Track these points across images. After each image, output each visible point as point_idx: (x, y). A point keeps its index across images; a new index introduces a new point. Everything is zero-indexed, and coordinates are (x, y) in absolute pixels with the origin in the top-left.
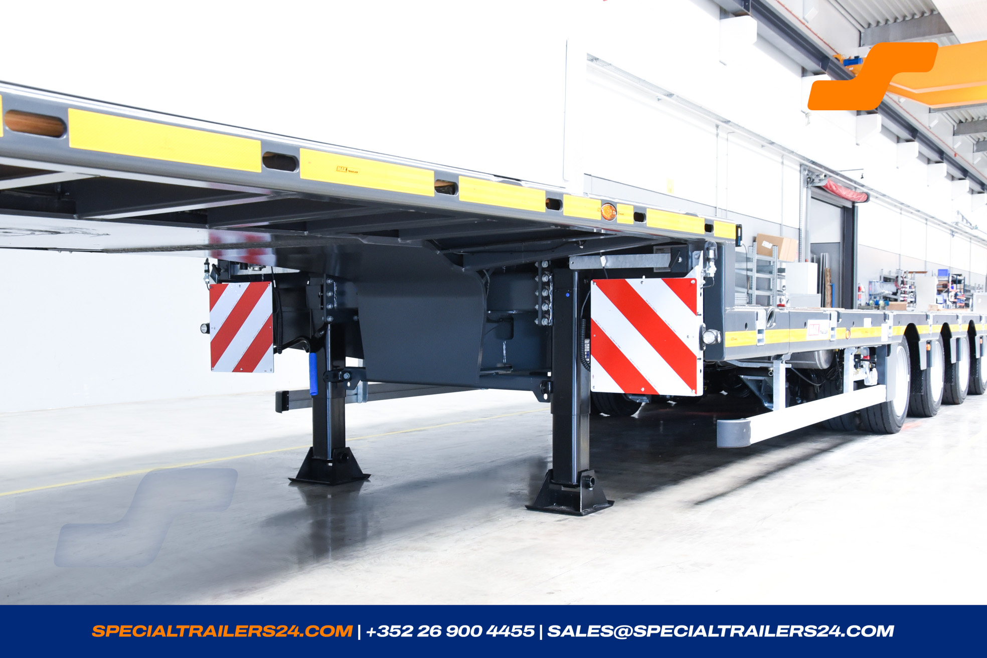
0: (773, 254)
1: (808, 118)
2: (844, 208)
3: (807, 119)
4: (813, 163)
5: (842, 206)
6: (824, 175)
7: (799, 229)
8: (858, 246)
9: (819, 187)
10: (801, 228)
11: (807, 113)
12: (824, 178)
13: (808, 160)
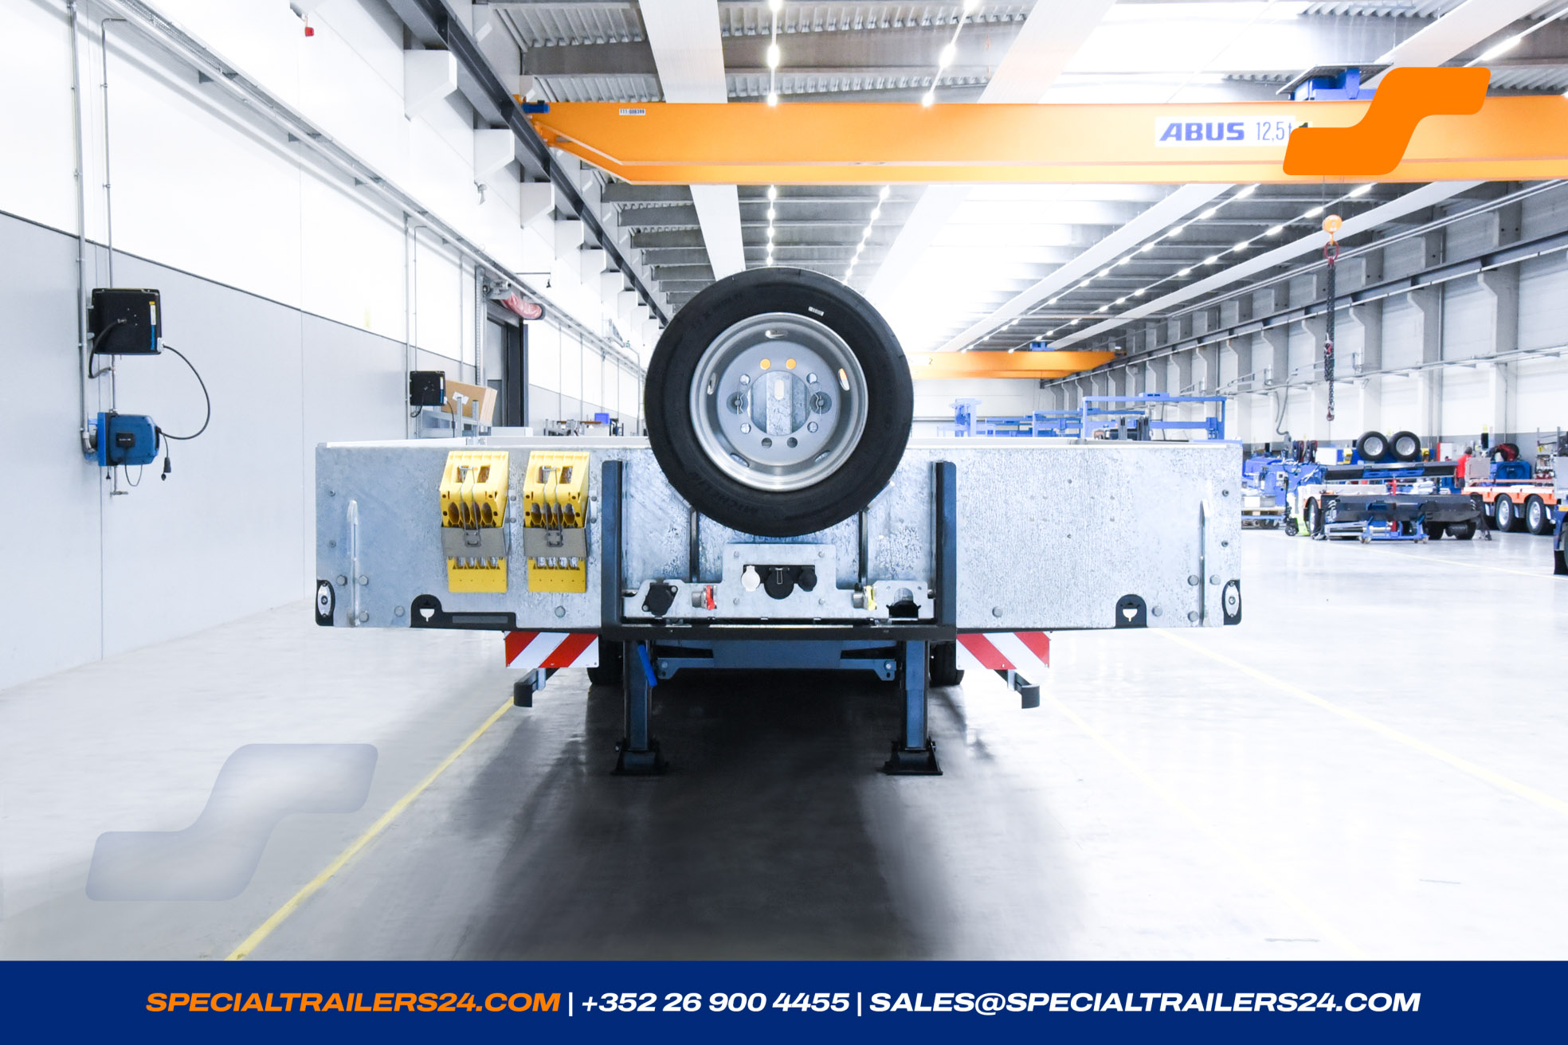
0: (474, 414)
1: (482, 193)
2: (507, 327)
3: (480, 195)
4: (495, 265)
5: (504, 324)
6: (507, 283)
7: (476, 367)
8: (530, 387)
9: (497, 302)
10: (478, 365)
11: (481, 186)
12: (507, 288)
13: (488, 259)
